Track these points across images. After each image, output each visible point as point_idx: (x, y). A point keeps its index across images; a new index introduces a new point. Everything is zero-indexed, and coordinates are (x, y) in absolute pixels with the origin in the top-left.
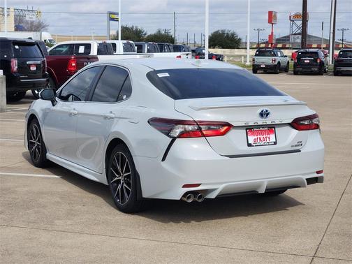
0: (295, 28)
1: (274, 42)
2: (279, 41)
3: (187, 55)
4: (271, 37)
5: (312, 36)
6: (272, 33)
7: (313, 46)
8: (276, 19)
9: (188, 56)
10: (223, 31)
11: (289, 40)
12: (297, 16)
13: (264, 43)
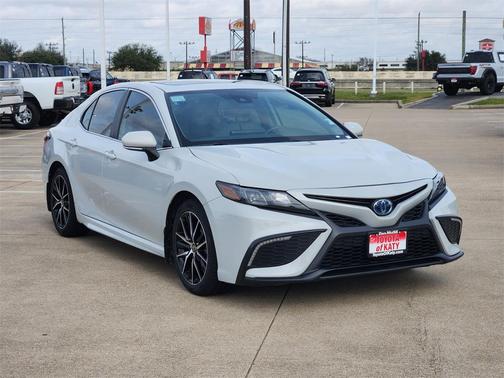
0: (237, 40)
1: (208, 60)
2: (215, 59)
3: (73, 80)
4: (204, 53)
5: (262, 53)
6: (205, 48)
7: (263, 66)
8: (210, 28)
9: (74, 82)
10: (136, 46)
11: (229, 58)
12: (238, 24)
13: (194, 62)
